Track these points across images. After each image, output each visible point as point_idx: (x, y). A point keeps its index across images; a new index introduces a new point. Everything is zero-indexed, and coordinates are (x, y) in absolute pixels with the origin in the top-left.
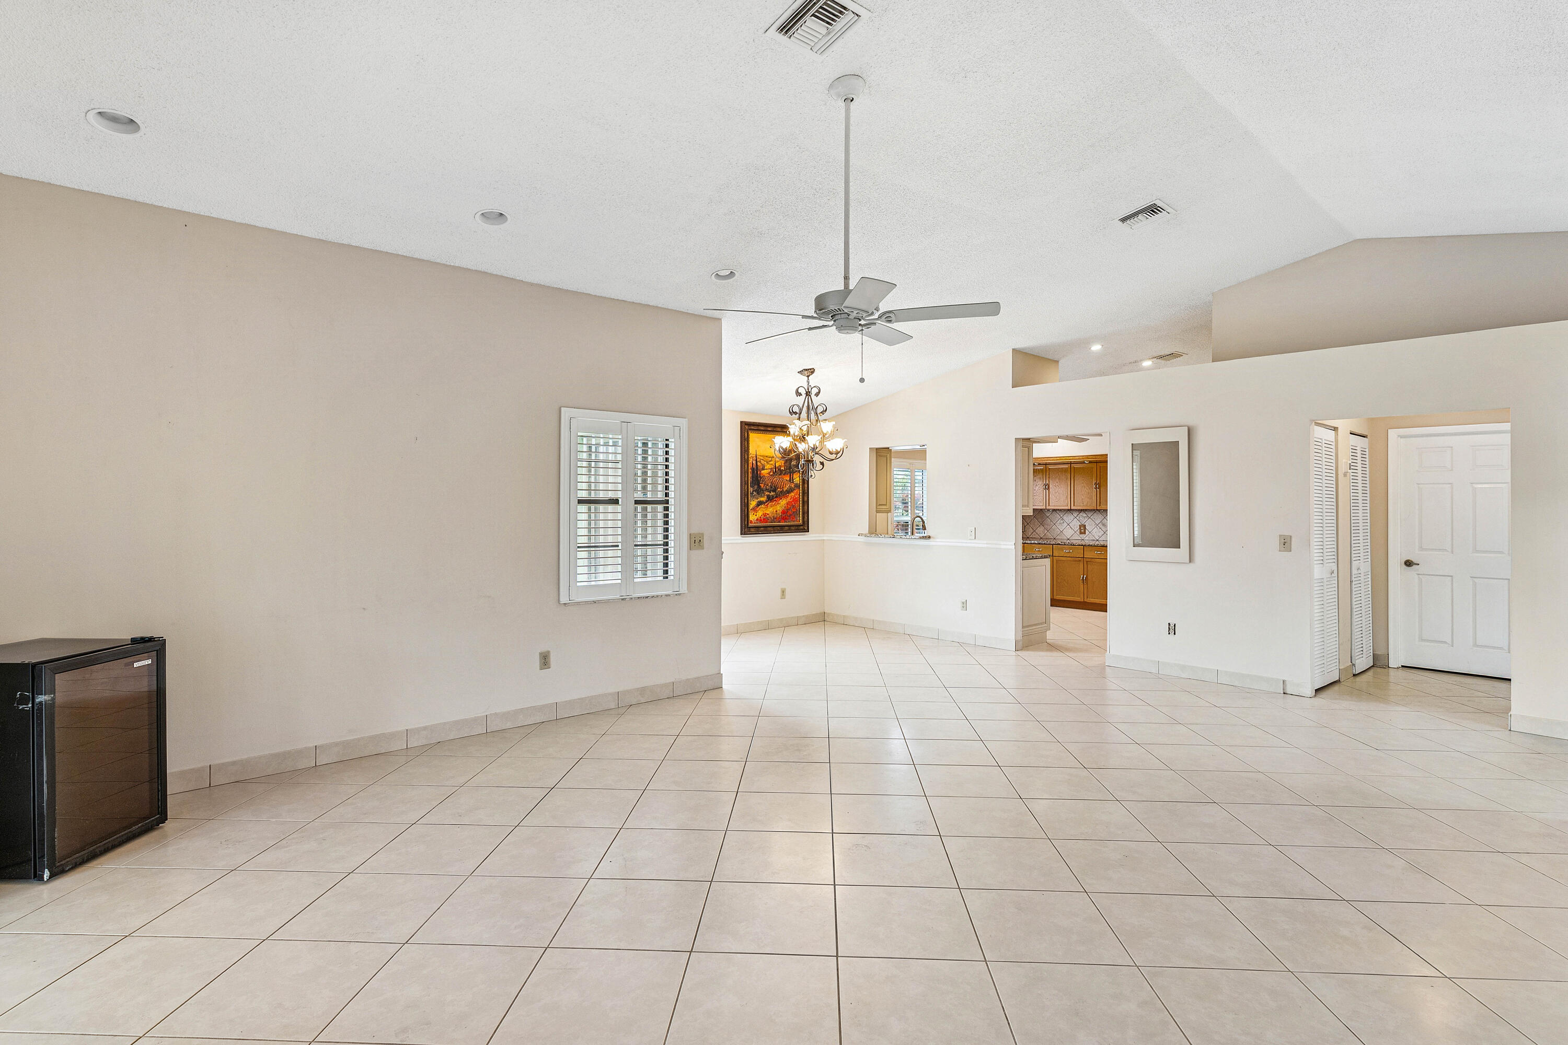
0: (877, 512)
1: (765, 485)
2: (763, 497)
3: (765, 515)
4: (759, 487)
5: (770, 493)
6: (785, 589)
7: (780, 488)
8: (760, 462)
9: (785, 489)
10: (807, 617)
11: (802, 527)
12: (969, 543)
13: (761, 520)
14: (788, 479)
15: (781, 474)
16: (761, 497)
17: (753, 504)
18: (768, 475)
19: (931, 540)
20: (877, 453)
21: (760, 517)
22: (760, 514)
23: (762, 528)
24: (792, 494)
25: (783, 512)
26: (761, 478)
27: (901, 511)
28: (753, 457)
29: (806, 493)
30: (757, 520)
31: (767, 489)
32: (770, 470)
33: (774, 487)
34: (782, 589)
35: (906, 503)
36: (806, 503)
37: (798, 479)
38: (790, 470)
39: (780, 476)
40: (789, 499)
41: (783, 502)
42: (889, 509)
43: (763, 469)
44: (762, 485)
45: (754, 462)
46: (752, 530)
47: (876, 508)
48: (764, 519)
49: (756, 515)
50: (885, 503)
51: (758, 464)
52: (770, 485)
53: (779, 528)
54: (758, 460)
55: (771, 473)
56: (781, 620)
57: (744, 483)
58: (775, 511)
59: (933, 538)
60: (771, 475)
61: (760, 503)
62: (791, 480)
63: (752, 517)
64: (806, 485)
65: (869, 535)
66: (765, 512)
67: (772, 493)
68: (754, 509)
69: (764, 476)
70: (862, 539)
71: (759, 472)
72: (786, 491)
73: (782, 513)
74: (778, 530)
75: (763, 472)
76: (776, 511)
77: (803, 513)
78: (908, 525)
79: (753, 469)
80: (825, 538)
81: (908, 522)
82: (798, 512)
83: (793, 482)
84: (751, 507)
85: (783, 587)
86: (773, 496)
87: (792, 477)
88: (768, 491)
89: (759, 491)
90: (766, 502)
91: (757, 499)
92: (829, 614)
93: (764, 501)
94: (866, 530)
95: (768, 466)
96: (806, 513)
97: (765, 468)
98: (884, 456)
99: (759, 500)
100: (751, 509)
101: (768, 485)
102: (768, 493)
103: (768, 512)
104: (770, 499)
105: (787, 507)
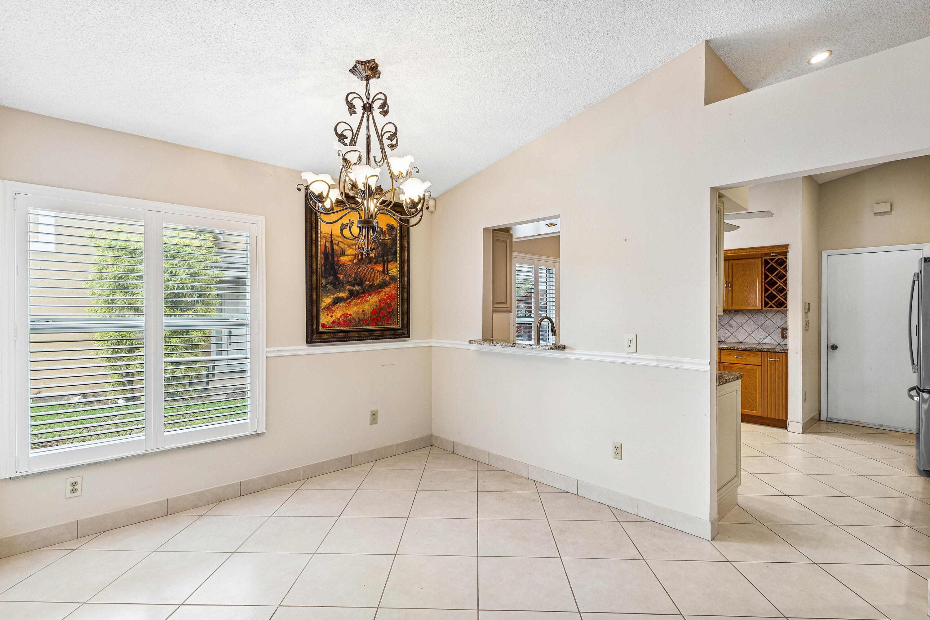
0: (494, 312)
1: (345, 275)
2: (343, 292)
3: (346, 316)
4: (337, 278)
5: (354, 287)
6: (377, 411)
7: (369, 281)
8: (338, 245)
9: (376, 283)
10: (407, 443)
11: (400, 332)
12: (625, 358)
13: (339, 324)
14: (381, 269)
15: (370, 263)
16: (340, 291)
17: (327, 301)
18: (350, 263)
19: (567, 351)
20: (493, 236)
21: (339, 319)
22: (338, 314)
23: (341, 334)
24: (387, 289)
25: (374, 312)
26: (338, 265)
27: (523, 311)
28: (326, 238)
29: (405, 288)
30: (334, 322)
31: (348, 282)
32: (353, 257)
33: (360, 279)
34: (372, 412)
35: (529, 303)
36: (406, 300)
37: (394, 270)
38: (383, 258)
39: (369, 266)
40: (382, 296)
41: (374, 300)
42: (509, 309)
43: (343, 254)
44: (341, 277)
45: (328, 245)
46: (325, 336)
47: (493, 307)
48: (344, 322)
49: (332, 317)
50: (505, 301)
51: (335, 247)
52: (353, 276)
53: (367, 333)
54: (334, 242)
55: (355, 261)
56: (371, 452)
57: (311, 271)
58: (361, 310)
59: (569, 348)
60: (356, 264)
61: (337, 301)
62: (385, 271)
63: (325, 319)
64: (406, 279)
65: (481, 342)
66: (346, 312)
67: (357, 288)
68: (329, 308)
69: (344, 264)
70: (474, 347)
71: (336, 259)
72: (378, 285)
73: (371, 313)
74: (365, 336)
75: (342, 258)
76: (363, 311)
77: (402, 314)
78: (531, 327)
79: (326, 254)
80: (432, 344)
81: (531, 324)
82: (395, 312)
83: (388, 274)
84: (324, 305)
85: (374, 409)
86: (358, 291)
87: (386, 267)
88: (351, 285)
89: (337, 284)
90: (348, 299)
91: (334, 294)
92: (437, 437)
93: (345, 297)
94: (479, 336)
95: (349, 251)
96: (406, 314)
97: (346, 253)
98: (503, 241)
99: (336, 296)
100: (324, 308)
101: (350, 276)
102: (351, 287)
103: (351, 313)
104: (353, 295)
105: (380, 306)
